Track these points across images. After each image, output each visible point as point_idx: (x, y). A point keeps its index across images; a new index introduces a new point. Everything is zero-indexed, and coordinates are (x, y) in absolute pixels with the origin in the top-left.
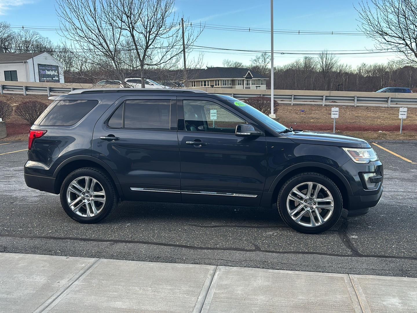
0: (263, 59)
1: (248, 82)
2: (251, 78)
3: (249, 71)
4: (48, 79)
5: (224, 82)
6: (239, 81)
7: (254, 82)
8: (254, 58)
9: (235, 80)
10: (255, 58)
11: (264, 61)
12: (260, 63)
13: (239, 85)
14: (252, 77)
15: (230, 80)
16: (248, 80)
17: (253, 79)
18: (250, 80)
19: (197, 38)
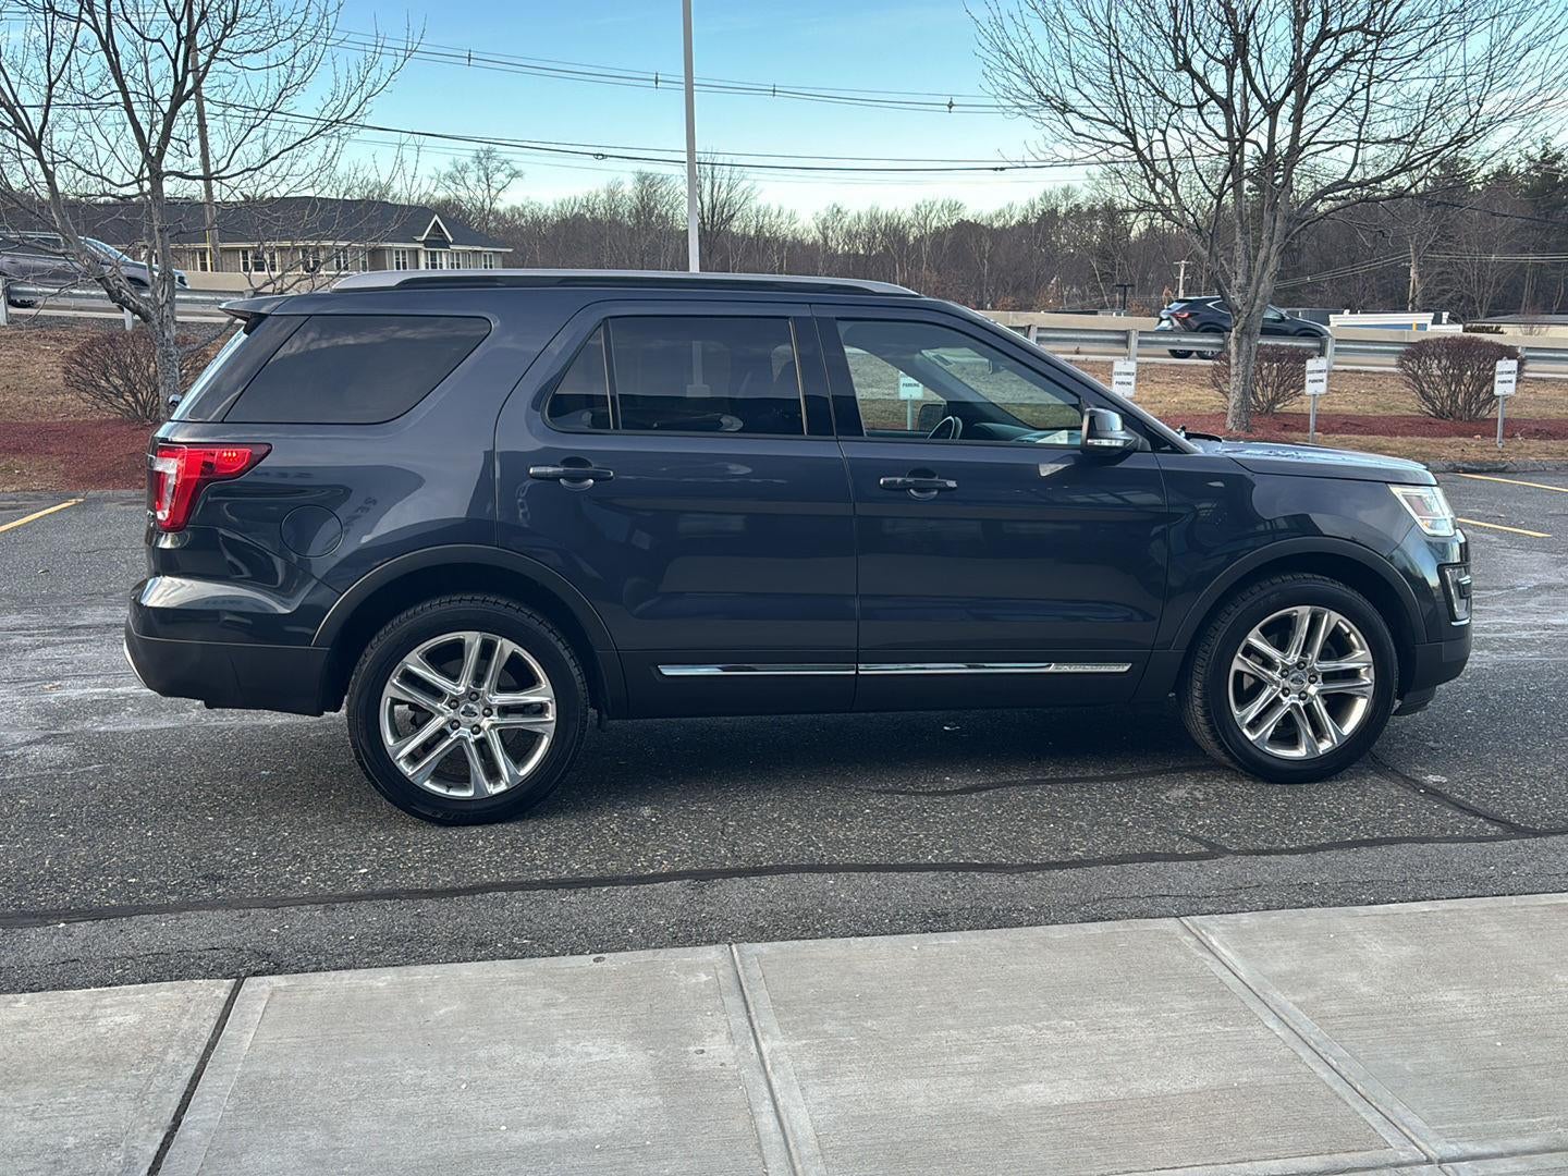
0: (482, 173)
1: (433, 259)
2: (445, 243)
3: (436, 217)
5: (337, 256)
6: (397, 253)
7: (458, 260)
8: (448, 166)
9: (382, 250)
10: (452, 169)
11: (484, 179)
12: (472, 190)
13: (398, 268)
14: (451, 239)
15: (364, 249)
16: (434, 254)
17: (452, 247)
18: (441, 252)
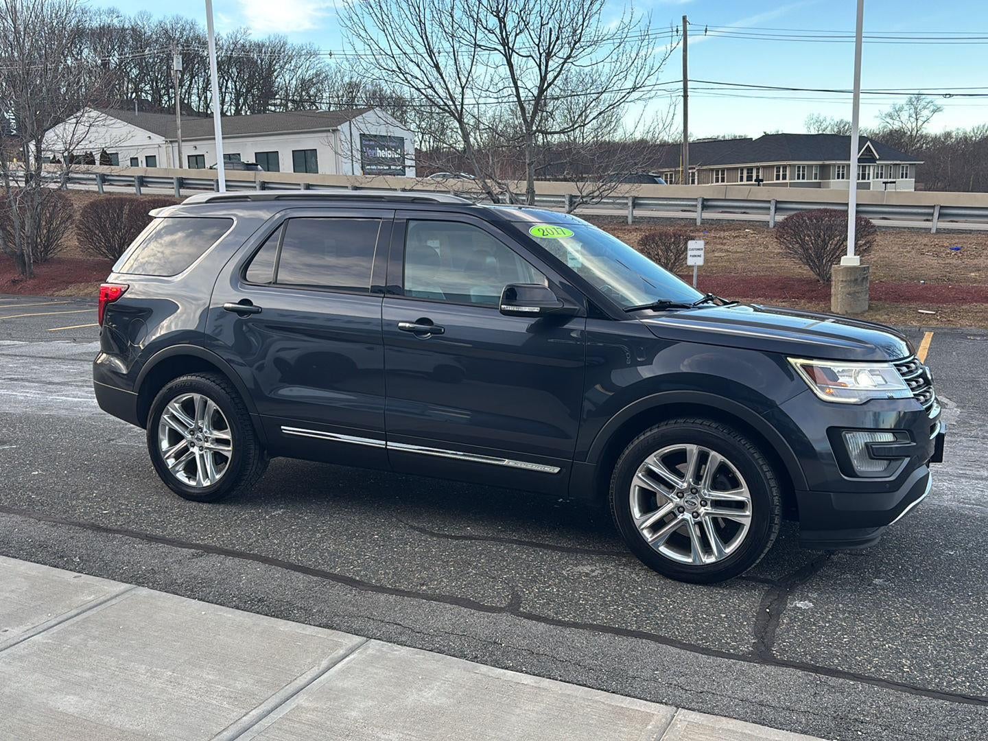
0: (912, 111)
1: (864, 170)
2: (873, 160)
3: (868, 143)
4: (382, 168)
5: (799, 171)
6: (839, 167)
7: (882, 170)
8: (888, 109)
9: (829, 166)
10: (891, 110)
11: (914, 115)
12: (905, 122)
13: (838, 178)
14: (878, 157)
15: (816, 166)
16: (864, 167)
17: (878, 162)
18: (869, 166)
19: (664, 63)
